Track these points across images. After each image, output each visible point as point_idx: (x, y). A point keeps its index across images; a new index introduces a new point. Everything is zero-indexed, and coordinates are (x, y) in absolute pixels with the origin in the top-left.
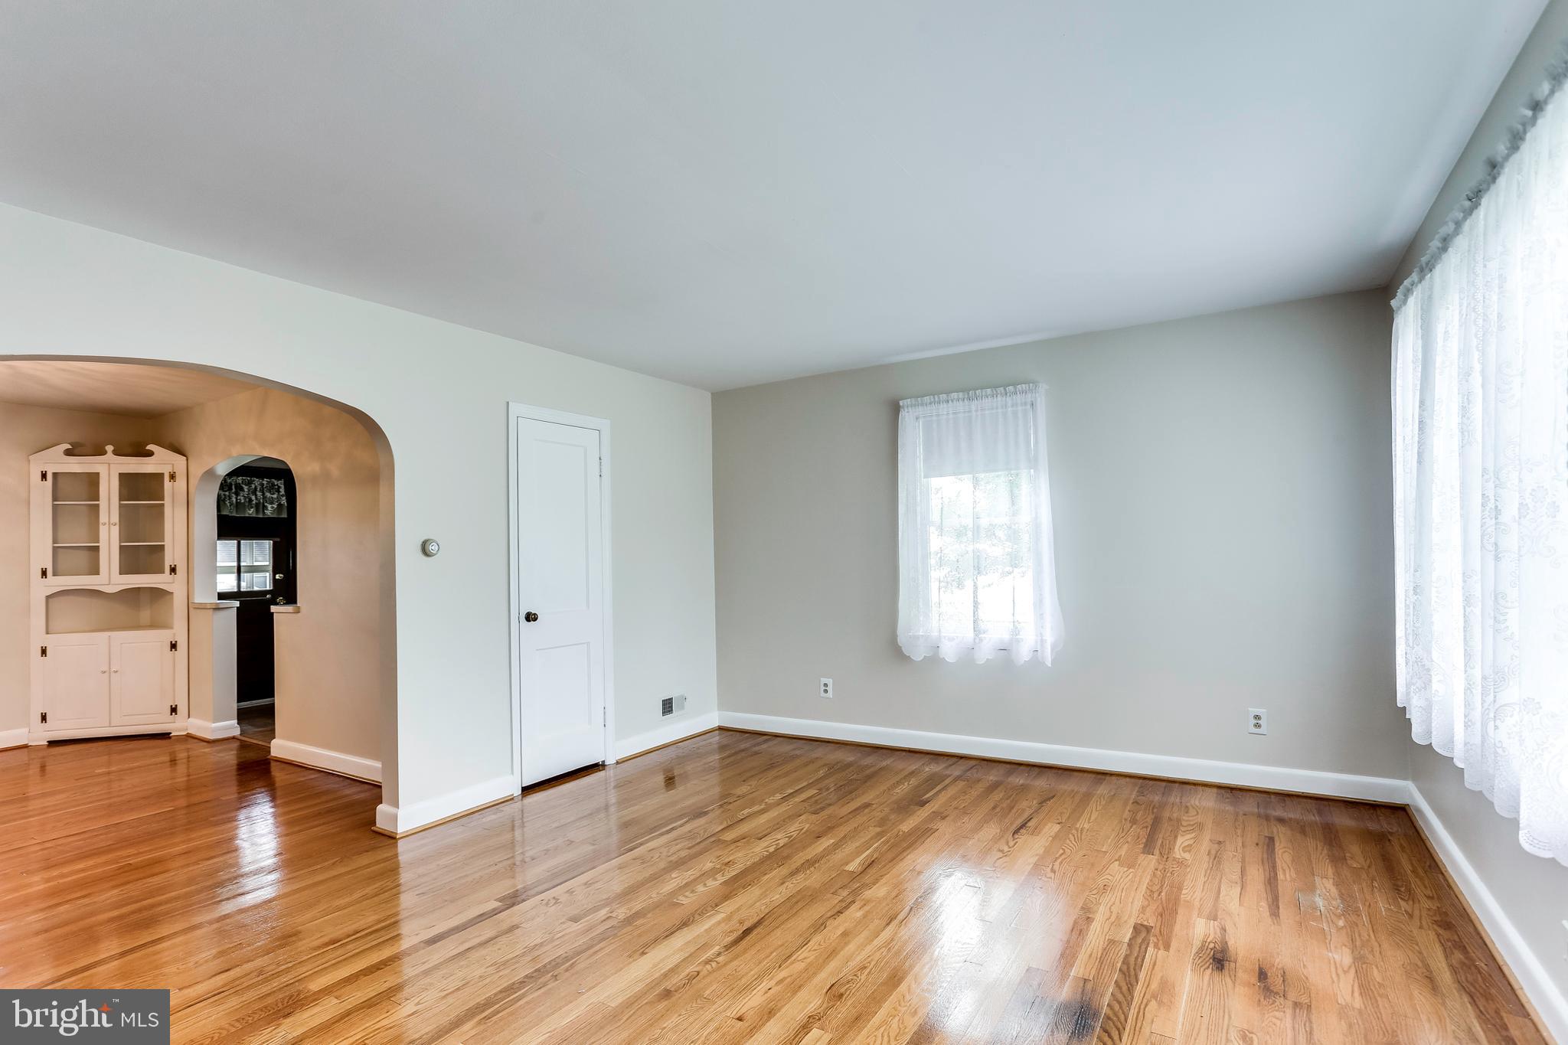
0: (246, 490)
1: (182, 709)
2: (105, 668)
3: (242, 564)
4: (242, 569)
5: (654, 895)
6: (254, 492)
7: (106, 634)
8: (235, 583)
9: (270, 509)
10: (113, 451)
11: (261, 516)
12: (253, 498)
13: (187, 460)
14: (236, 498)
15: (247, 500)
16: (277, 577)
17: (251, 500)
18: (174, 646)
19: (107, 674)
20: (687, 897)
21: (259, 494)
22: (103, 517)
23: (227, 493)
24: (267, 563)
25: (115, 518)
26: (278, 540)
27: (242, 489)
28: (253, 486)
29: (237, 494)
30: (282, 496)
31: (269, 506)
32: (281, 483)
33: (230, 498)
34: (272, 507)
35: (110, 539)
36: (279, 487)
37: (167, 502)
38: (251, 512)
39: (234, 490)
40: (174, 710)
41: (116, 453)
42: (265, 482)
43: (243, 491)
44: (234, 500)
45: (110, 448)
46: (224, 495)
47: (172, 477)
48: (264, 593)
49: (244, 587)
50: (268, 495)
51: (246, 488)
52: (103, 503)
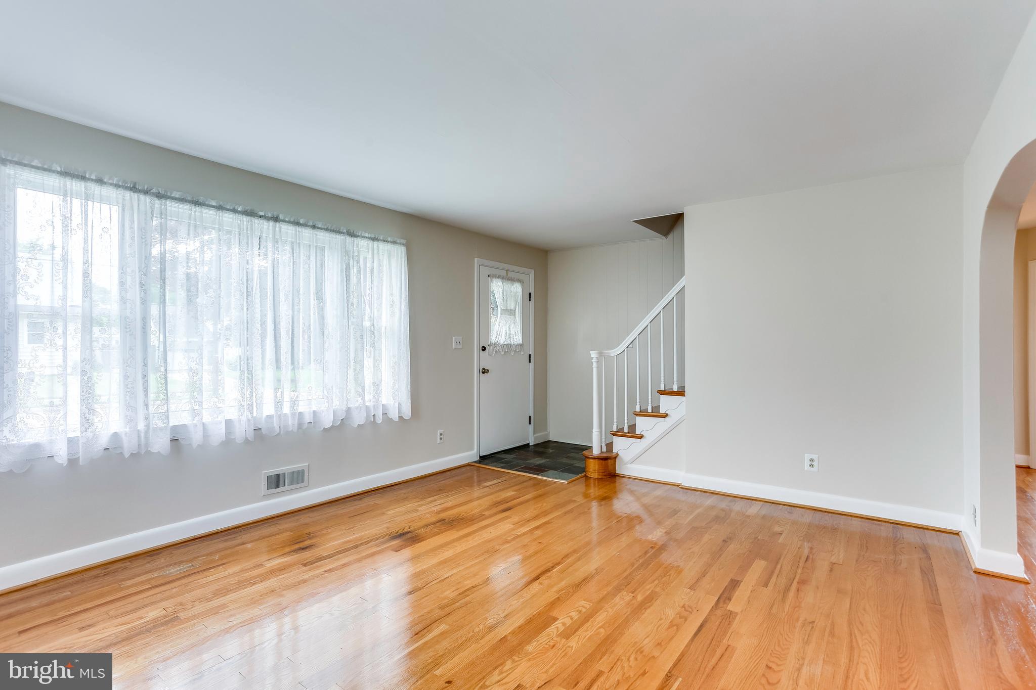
5: (610, 610)
20: (583, 606)
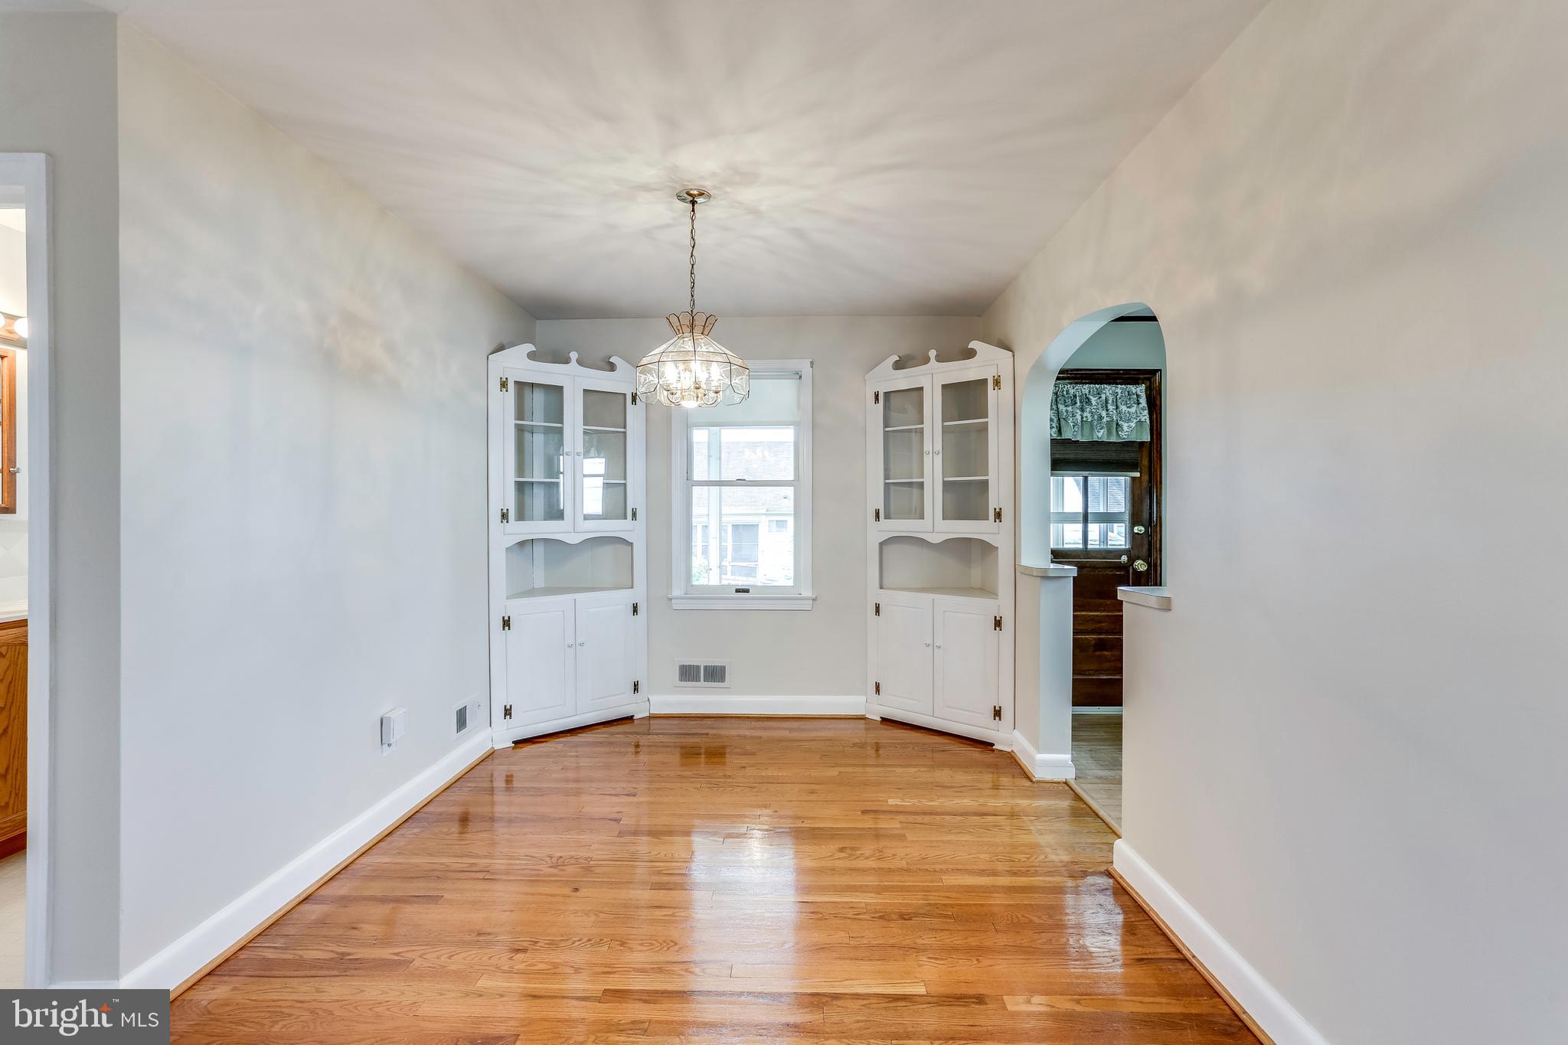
0: (1094, 403)
1: (1007, 714)
2: (929, 641)
3: (1090, 510)
4: (1090, 517)
6: (1106, 407)
7: (931, 596)
8: (1079, 536)
9: (1125, 429)
10: (937, 356)
11: (1113, 439)
12: (1104, 414)
13: (1014, 356)
14: (1081, 415)
15: (1096, 417)
16: (1136, 529)
17: (1101, 418)
18: (998, 623)
19: (931, 648)
21: (1110, 407)
22: (927, 447)
23: (1070, 409)
24: (1123, 510)
25: (939, 447)
26: (1137, 474)
27: (1089, 402)
28: (1103, 396)
29: (1082, 410)
30: (1143, 409)
31: (1125, 426)
32: (1141, 390)
33: (1073, 416)
34: (1129, 427)
35: (934, 471)
36: (1138, 396)
37: (991, 420)
38: (1100, 435)
39: (1078, 404)
40: (997, 713)
41: (940, 359)
42: (1119, 391)
43: (1091, 404)
44: (1079, 417)
45: (932, 353)
46: (1067, 411)
47: (997, 383)
48: (1118, 553)
49: (1094, 543)
50: (1123, 408)
51: (1094, 400)
52: (927, 426)
